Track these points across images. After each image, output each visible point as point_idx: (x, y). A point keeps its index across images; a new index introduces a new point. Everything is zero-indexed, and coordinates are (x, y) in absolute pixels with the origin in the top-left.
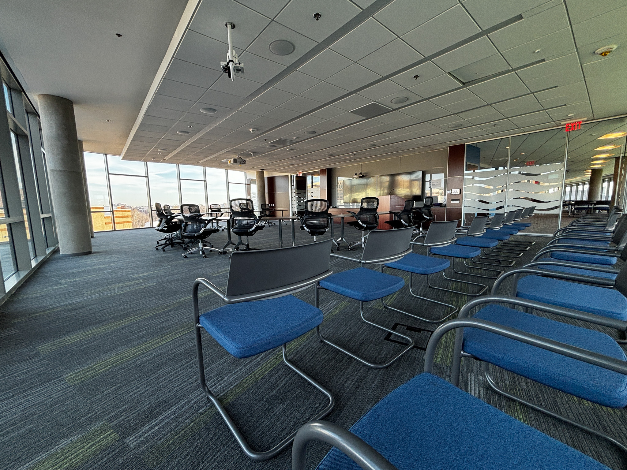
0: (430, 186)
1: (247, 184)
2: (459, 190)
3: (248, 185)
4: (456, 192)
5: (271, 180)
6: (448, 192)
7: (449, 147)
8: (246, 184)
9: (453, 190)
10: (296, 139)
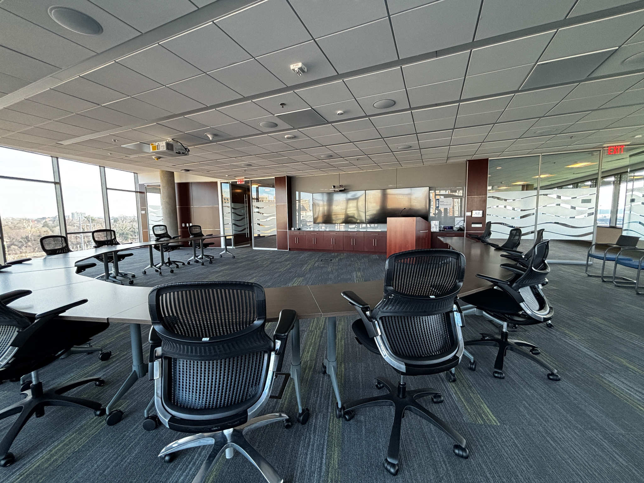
0: (437, 206)
1: (140, 192)
2: (481, 212)
3: (141, 194)
4: (477, 214)
5: (184, 188)
6: (469, 214)
7: (469, 161)
8: (136, 192)
9: (474, 212)
10: (342, 114)
